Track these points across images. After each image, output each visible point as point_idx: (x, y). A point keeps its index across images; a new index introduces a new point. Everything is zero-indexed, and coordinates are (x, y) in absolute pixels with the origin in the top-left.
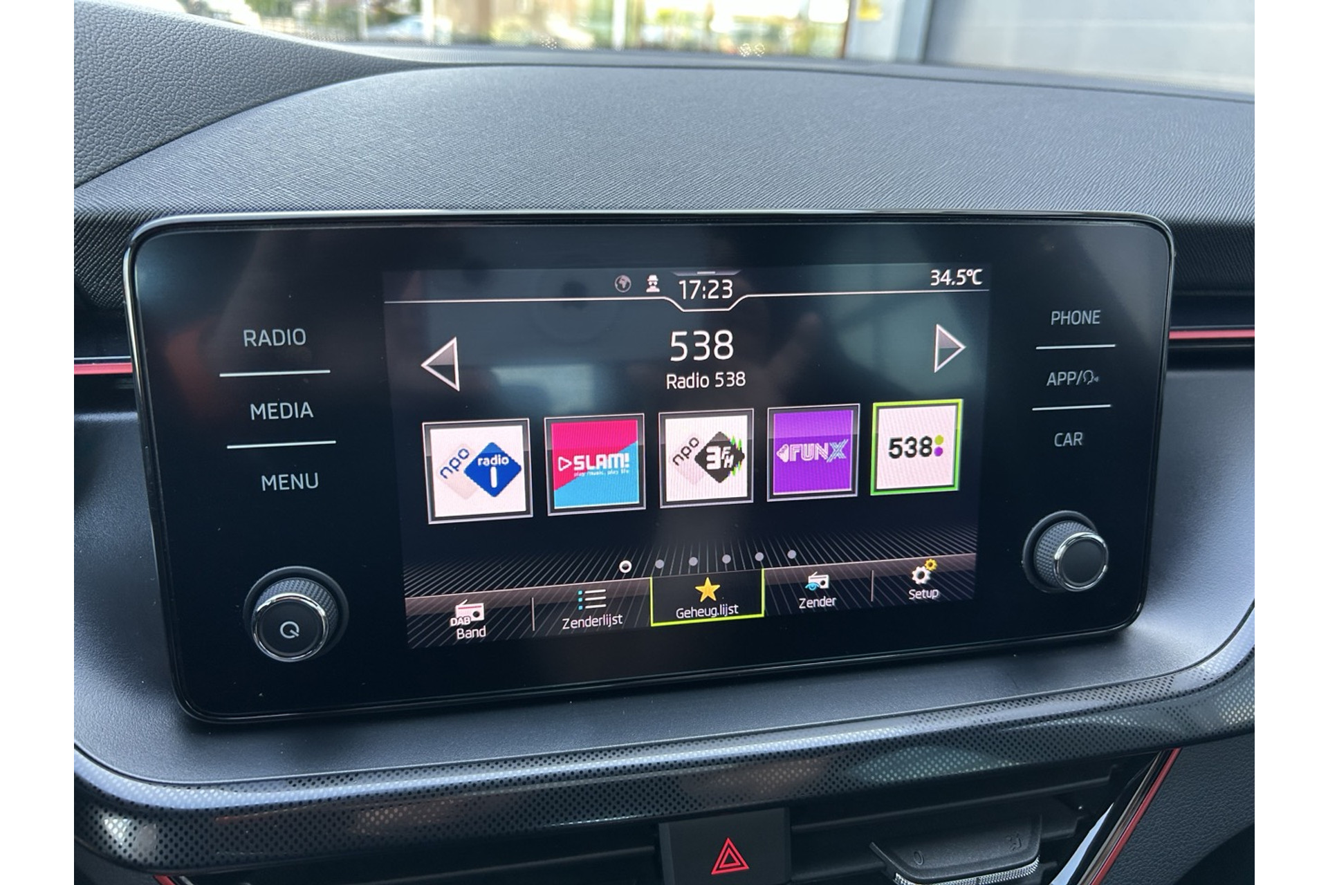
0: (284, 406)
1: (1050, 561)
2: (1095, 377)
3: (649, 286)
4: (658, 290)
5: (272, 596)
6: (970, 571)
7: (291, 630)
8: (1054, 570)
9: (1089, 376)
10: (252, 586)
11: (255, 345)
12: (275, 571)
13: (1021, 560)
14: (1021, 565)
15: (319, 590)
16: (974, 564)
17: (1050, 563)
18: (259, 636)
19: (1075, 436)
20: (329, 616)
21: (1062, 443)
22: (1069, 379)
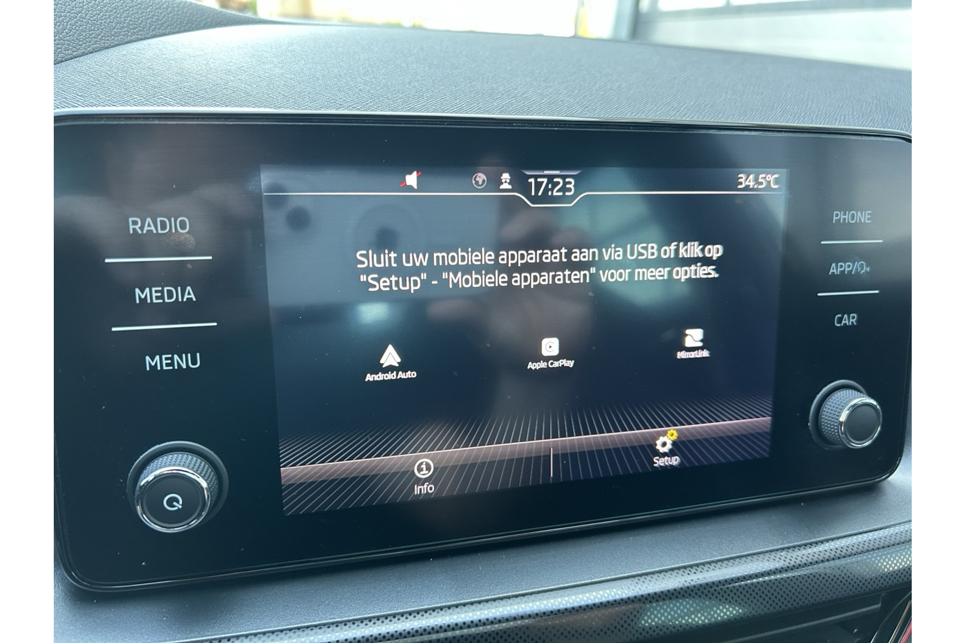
0: (168, 290)
1: (836, 423)
2: (867, 267)
3: (502, 183)
4: (510, 187)
5: (156, 470)
6: (766, 433)
7: (174, 502)
8: (840, 430)
9: (862, 266)
10: (136, 461)
11: (140, 232)
12: (158, 446)
13: (808, 422)
14: (808, 426)
15: (201, 463)
16: (769, 426)
17: (836, 424)
18: (142, 508)
19: (851, 317)
20: (211, 487)
21: (841, 323)
22: (847, 269)
